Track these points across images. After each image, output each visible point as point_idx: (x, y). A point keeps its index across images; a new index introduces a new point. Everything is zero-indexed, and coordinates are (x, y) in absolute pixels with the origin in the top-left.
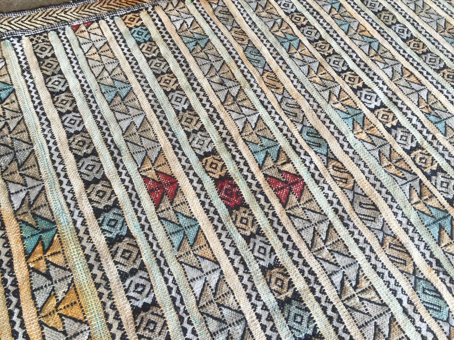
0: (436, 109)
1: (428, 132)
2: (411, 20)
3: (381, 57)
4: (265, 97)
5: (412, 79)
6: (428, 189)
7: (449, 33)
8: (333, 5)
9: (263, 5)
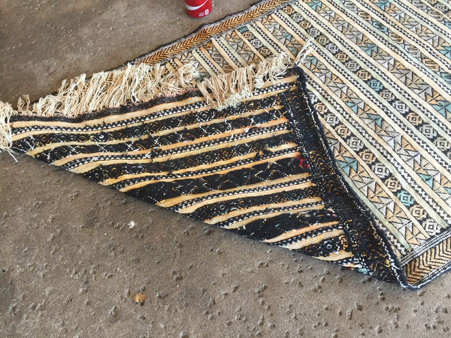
0: (352, 98)
1: (347, 113)
2: (339, 38)
3: (318, 69)
5: (338, 80)
7: (365, 43)
8: (287, 37)
9: (241, 46)
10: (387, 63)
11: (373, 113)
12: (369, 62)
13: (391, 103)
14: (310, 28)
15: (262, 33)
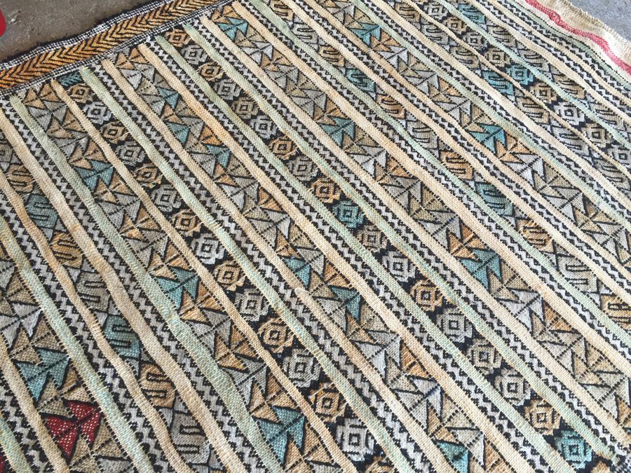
0: (300, 248)
1: (286, 287)
2: (279, 105)
3: (231, 176)
4: (54, 279)
5: (271, 205)
6: (276, 380)
7: (329, 117)
8: (168, 100)
9: (61, 119)
10: (372, 162)
11: (343, 284)
12: (337, 160)
13: (379, 257)
14: (220, 80)
15: (114, 87)
